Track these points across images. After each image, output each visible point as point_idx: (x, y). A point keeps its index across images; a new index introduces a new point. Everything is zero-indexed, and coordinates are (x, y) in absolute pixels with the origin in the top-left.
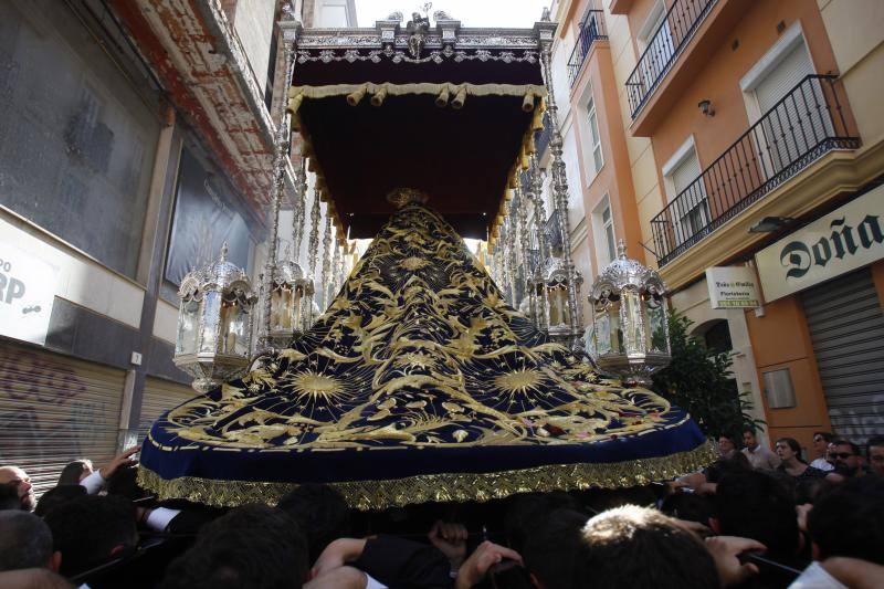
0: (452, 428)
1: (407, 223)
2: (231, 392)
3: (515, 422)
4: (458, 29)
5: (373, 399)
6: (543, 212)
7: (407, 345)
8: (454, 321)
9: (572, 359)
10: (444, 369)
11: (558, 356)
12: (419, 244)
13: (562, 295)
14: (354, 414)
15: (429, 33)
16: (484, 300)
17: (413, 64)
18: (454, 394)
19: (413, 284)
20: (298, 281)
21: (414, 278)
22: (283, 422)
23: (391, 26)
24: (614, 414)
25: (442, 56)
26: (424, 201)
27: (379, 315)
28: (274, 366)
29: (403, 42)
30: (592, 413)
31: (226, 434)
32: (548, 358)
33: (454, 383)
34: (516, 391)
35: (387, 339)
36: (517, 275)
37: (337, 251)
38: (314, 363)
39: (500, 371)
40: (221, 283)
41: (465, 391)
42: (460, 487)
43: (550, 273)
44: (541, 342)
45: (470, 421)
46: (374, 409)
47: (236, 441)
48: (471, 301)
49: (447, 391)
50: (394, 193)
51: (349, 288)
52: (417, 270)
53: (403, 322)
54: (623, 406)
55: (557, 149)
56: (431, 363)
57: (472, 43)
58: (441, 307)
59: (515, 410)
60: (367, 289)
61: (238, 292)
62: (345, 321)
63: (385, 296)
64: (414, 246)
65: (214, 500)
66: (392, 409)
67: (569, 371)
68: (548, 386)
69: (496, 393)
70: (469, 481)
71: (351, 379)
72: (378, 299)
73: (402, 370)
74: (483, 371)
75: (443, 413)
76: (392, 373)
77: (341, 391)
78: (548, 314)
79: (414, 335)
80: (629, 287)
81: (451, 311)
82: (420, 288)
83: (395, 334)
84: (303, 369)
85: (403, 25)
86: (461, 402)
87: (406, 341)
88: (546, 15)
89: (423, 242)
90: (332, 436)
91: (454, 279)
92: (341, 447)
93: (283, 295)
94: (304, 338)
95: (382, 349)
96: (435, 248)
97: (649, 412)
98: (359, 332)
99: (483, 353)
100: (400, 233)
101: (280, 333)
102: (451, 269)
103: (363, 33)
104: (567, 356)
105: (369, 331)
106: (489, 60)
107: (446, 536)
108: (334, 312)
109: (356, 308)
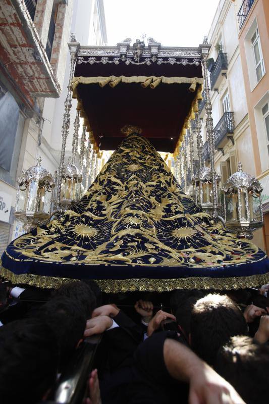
0: (149, 257)
1: (131, 145)
2: (41, 232)
3: (180, 255)
4: (159, 48)
5: (112, 239)
6: (201, 142)
7: (129, 212)
8: (153, 199)
9: (212, 222)
10: (147, 225)
11: (205, 220)
12: (136, 157)
13: (209, 187)
14: (103, 247)
15: (144, 49)
16: (169, 188)
17: (136, 65)
18: (151, 239)
19: (133, 179)
20: (75, 175)
21: (133, 176)
22: (69, 249)
23: (125, 45)
24: (229, 253)
25: (151, 61)
26: (140, 132)
27: (115, 195)
28: (62, 219)
29: (131, 53)
30: (217, 252)
31: (43, 254)
32: (199, 221)
33: (151, 233)
34: (182, 238)
35: (119, 208)
36: (187, 173)
37: (93, 156)
38: (83, 219)
39: (174, 227)
40: (38, 177)
41: (156, 237)
42: (151, 285)
43: (203, 176)
44: (197, 212)
45: (157, 253)
46: (112, 245)
47: (48, 258)
48: (162, 189)
49: (147, 237)
50: (124, 128)
51: (100, 179)
52: (135, 172)
53: (127, 200)
54: (235, 249)
55: (209, 111)
56: (140, 222)
57: (166, 55)
58: (146, 191)
59: (181, 248)
60: (109, 181)
61: (46, 182)
62: (98, 198)
63: (118, 185)
64: (134, 158)
65: (40, 285)
66: (121, 246)
67: (211, 228)
68: (197, 237)
69: (172, 239)
70: (155, 283)
71: (101, 228)
72: (115, 186)
73: (126, 226)
74: (166, 227)
75: (145, 249)
76: (121, 227)
77: (96, 234)
78: (201, 196)
79: (133, 207)
80: (243, 187)
81: (152, 193)
82: (136, 182)
83: (123, 206)
84: (78, 222)
85: (131, 45)
86: (153, 243)
87: (128, 210)
88: (206, 41)
89: (138, 156)
90: (93, 258)
91: (154, 177)
92: (98, 263)
93: (67, 182)
94: (77, 205)
95: (116, 214)
96: (145, 159)
97: (247, 253)
98: (105, 204)
99: (167, 217)
100: (127, 150)
101: (65, 201)
102: (152, 171)
103: (111, 49)
104: (210, 220)
105: (110, 203)
106: (175, 63)
107: (143, 308)
108: (92, 192)
109: (104, 191)
